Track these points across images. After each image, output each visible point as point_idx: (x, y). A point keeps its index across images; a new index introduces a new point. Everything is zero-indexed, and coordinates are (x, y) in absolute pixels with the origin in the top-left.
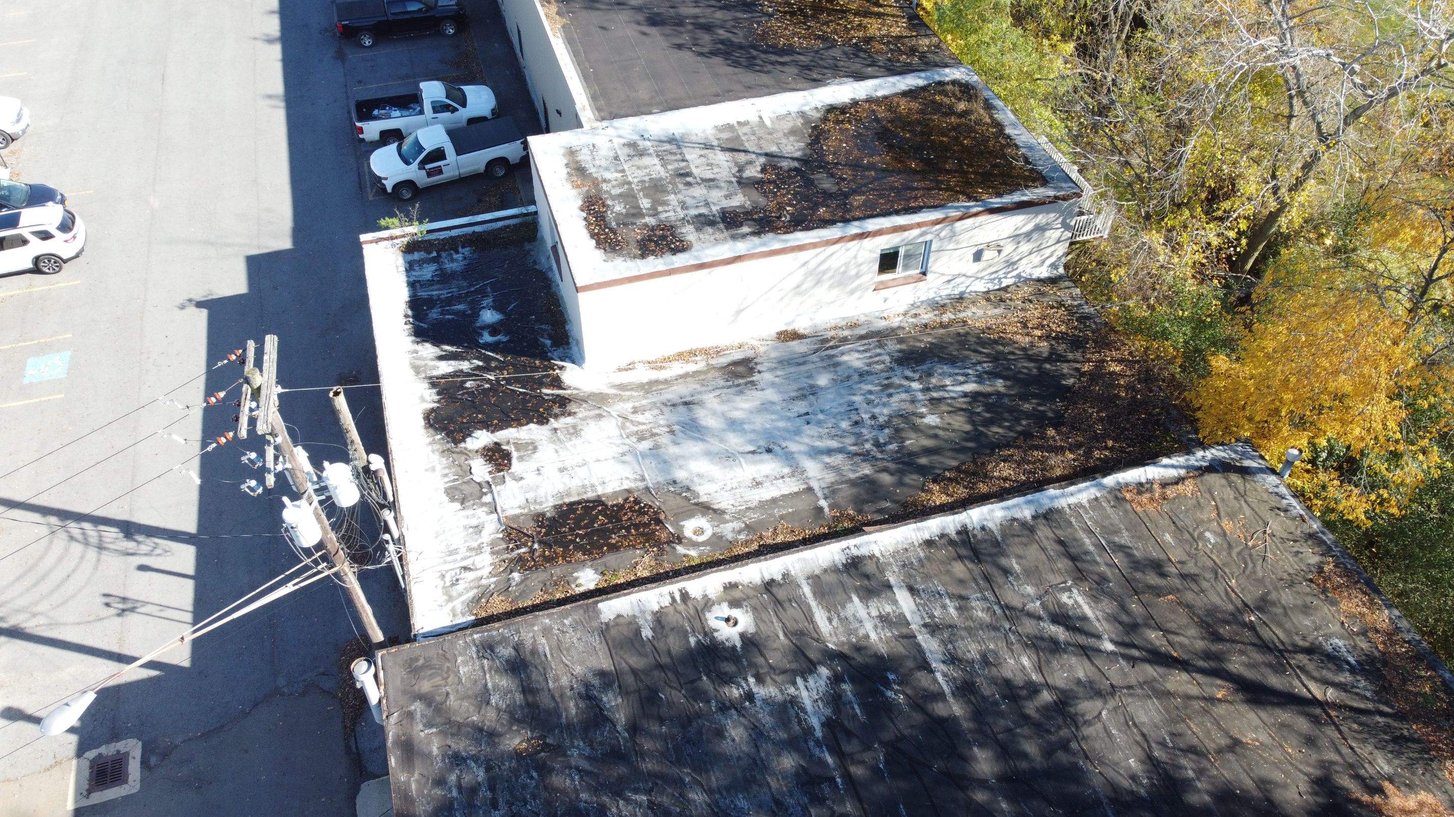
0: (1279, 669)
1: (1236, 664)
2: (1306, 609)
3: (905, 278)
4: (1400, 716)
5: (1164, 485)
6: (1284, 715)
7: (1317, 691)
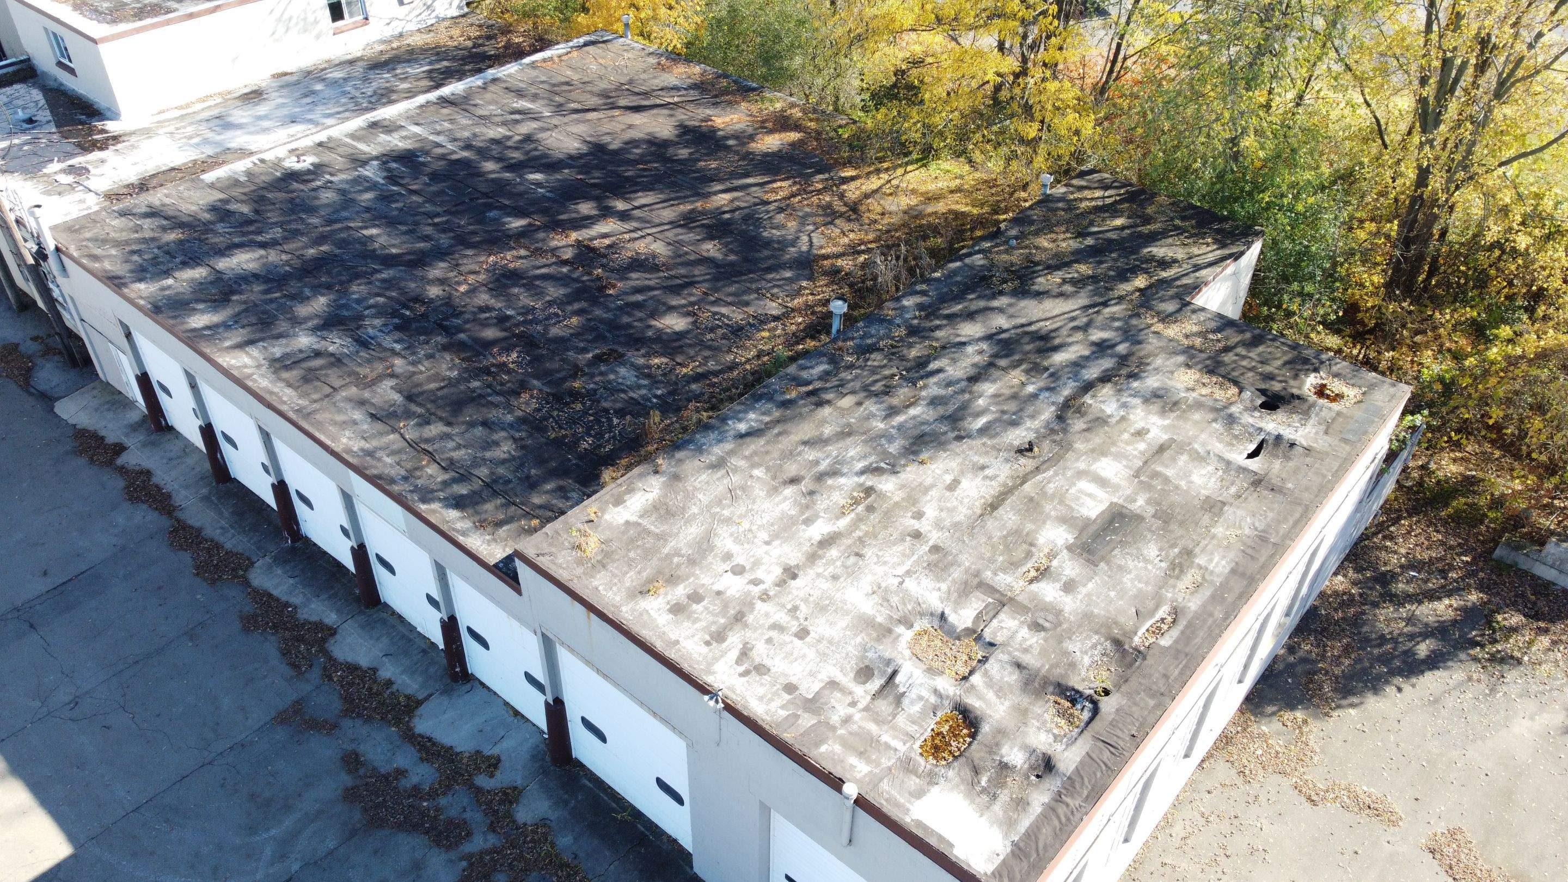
0: (648, 98)
1: (622, 102)
2: (655, 78)
3: (354, 23)
4: (716, 96)
5: (560, 57)
6: (655, 111)
7: (670, 100)
